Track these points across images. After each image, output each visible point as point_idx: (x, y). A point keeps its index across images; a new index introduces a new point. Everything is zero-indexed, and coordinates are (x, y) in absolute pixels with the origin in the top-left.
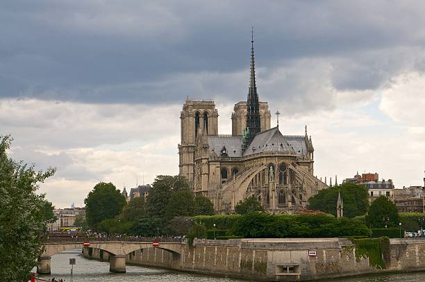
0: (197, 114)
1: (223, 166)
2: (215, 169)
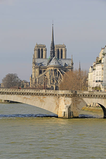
1: (40, 69)
2: (37, 70)
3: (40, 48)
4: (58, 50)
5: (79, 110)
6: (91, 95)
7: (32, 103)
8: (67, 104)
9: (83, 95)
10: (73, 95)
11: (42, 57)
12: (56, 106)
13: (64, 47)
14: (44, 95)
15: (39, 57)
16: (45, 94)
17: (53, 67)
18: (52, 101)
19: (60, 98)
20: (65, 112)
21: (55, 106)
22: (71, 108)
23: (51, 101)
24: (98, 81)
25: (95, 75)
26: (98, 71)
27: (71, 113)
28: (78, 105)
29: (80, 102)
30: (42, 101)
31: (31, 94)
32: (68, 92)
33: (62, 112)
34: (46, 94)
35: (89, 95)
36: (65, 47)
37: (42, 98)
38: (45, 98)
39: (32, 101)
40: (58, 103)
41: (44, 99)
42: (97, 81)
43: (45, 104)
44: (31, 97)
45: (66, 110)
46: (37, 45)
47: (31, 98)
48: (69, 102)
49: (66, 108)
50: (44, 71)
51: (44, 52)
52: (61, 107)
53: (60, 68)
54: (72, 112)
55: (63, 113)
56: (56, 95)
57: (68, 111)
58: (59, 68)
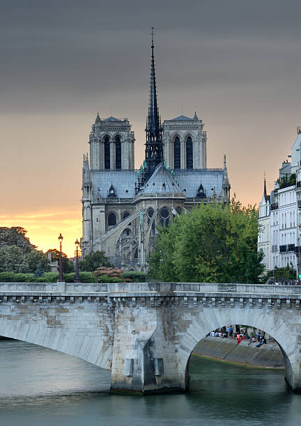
0: (107, 138)
1: (111, 209)
2: (99, 214)
3: (112, 134)
4: (177, 138)
5: (184, 352)
6: (227, 299)
7: (16, 333)
8: (142, 333)
9: (199, 298)
10: (161, 300)
11: (118, 165)
12: (106, 338)
13: (196, 128)
14: (61, 300)
15: (107, 167)
16: (63, 299)
17: (155, 199)
18: (90, 324)
19: (117, 312)
20: (132, 360)
21: (99, 339)
22: (156, 344)
23: (87, 322)
24: (287, 248)
25: (277, 228)
26: (288, 210)
27: (156, 362)
28: (182, 334)
29: (190, 322)
30: (53, 323)
31: (14, 298)
32: (144, 288)
33: (123, 362)
34: (67, 298)
35: (218, 298)
36: (202, 126)
37: (54, 311)
38: (66, 311)
39: (18, 326)
40: (111, 330)
41: (62, 315)
42: (283, 249)
43: (65, 335)
44: (13, 311)
45: (137, 354)
46: (98, 120)
47: (14, 314)
48: (149, 324)
49: (136, 347)
50: (126, 215)
51: (125, 147)
52: (121, 343)
53: (180, 205)
54: (160, 360)
55: (127, 365)
56: (102, 299)
57: (146, 356)
58: (178, 203)
